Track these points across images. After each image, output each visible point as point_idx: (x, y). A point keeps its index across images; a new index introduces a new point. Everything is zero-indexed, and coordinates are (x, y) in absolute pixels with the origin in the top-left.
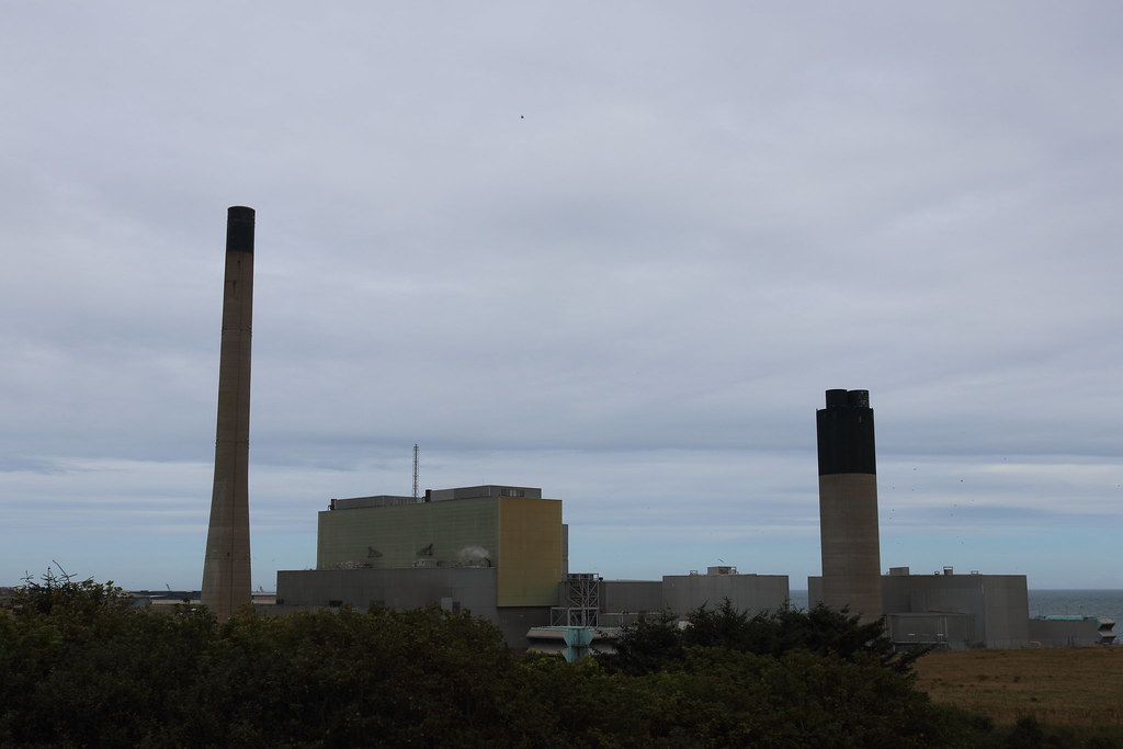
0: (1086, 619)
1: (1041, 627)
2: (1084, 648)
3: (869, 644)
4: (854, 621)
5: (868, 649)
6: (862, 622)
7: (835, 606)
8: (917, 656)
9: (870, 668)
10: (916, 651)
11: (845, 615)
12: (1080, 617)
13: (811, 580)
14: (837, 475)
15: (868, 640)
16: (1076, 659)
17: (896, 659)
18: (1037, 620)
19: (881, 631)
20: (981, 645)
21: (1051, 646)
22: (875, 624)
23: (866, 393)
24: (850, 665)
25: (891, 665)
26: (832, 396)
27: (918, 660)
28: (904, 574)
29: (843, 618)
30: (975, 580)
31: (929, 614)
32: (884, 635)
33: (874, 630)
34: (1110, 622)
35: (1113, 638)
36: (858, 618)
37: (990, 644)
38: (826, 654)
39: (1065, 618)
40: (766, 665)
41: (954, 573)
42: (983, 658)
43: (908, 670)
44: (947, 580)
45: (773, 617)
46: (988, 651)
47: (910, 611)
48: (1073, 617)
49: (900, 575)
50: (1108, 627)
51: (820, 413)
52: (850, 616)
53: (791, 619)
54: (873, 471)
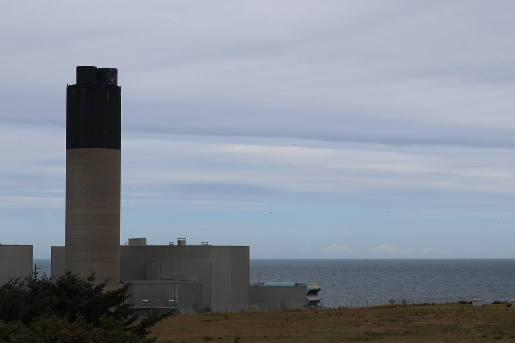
0: (297, 285)
1: (259, 293)
2: (294, 311)
3: (112, 310)
4: (99, 289)
5: (111, 314)
6: (105, 290)
7: (82, 275)
8: (156, 320)
9: (115, 332)
10: (156, 317)
11: (91, 283)
12: (292, 284)
13: (54, 250)
14: (84, 149)
15: (112, 306)
16: (287, 320)
17: (137, 323)
18: (256, 287)
19: (123, 298)
20: (208, 310)
21: (267, 310)
22: (120, 291)
23: (114, 72)
24: (95, 329)
25: (131, 329)
26: (83, 71)
27: (156, 324)
28: (142, 244)
29: (89, 286)
30: (205, 250)
31: (163, 282)
32: (126, 302)
33: (117, 297)
34: (316, 287)
35: (319, 301)
36: (103, 285)
37: (215, 309)
38: (73, 319)
39: (279, 284)
40: (15, 332)
41: (187, 244)
42: (209, 321)
43: (147, 333)
44: (180, 250)
45: (22, 284)
46: (213, 314)
47: (145, 279)
48: (286, 283)
49: (138, 246)
50: (314, 292)
51: (70, 89)
52: (96, 283)
53: (39, 288)
54: (118, 146)
